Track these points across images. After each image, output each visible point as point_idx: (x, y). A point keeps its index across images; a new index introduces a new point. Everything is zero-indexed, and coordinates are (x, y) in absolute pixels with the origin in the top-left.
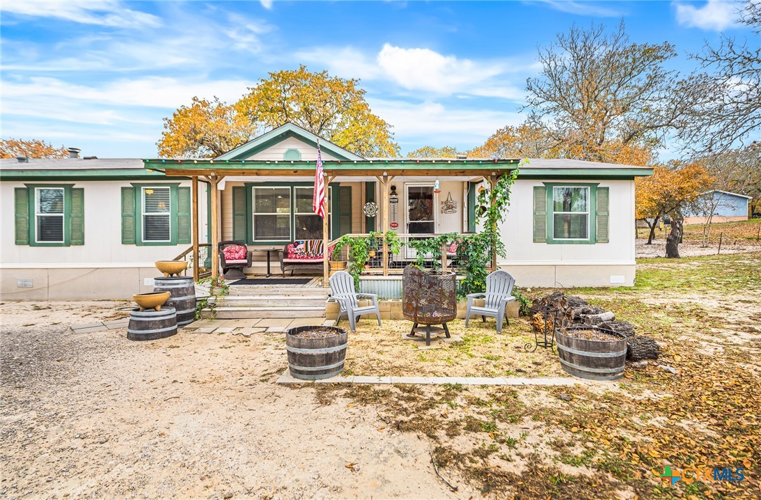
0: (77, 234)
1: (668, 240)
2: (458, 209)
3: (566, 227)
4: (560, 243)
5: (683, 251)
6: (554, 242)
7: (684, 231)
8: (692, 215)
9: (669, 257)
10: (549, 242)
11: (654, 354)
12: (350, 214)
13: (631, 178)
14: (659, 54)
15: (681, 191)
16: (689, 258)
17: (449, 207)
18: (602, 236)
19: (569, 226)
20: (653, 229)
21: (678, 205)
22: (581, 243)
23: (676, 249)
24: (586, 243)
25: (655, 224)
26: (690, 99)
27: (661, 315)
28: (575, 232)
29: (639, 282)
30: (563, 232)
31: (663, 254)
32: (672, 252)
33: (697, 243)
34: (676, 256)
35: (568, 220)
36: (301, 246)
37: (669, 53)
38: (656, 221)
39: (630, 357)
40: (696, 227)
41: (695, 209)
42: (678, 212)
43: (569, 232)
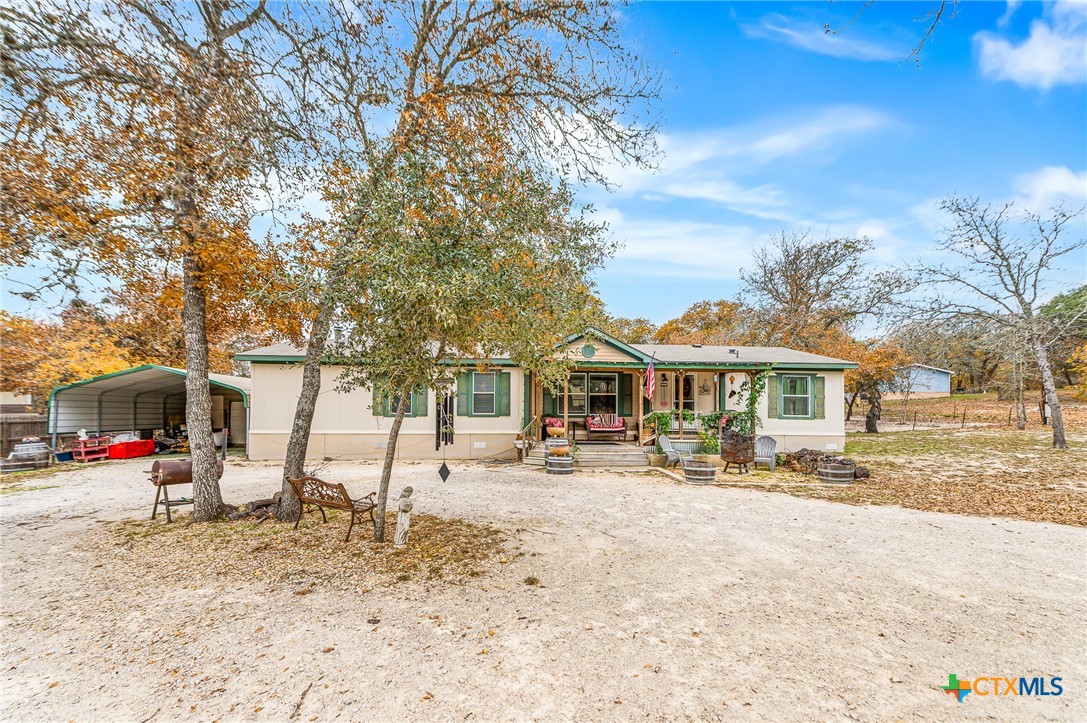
0: (422, 408)
1: (868, 417)
2: (712, 392)
3: (792, 407)
4: (788, 418)
5: (883, 427)
6: (784, 418)
7: (882, 407)
8: (889, 394)
9: (869, 432)
10: (780, 418)
11: (867, 476)
12: (631, 395)
13: (842, 370)
14: (859, 247)
15: (879, 370)
16: (887, 433)
17: (704, 390)
18: (820, 414)
19: (794, 405)
20: (851, 406)
21: (876, 383)
22: (804, 418)
23: (874, 425)
24: (808, 419)
25: (853, 401)
26: (887, 289)
27: (867, 465)
28: (799, 410)
29: (848, 449)
30: (790, 410)
31: (863, 429)
32: (871, 428)
33: (894, 420)
34: (875, 431)
35: (794, 402)
36: (597, 419)
37: (868, 247)
38: (854, 398)
39: (856, 476)
40: (895, 403)
41: (892, 387)
42: (876, 390)
43: (794, 411)
